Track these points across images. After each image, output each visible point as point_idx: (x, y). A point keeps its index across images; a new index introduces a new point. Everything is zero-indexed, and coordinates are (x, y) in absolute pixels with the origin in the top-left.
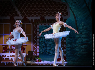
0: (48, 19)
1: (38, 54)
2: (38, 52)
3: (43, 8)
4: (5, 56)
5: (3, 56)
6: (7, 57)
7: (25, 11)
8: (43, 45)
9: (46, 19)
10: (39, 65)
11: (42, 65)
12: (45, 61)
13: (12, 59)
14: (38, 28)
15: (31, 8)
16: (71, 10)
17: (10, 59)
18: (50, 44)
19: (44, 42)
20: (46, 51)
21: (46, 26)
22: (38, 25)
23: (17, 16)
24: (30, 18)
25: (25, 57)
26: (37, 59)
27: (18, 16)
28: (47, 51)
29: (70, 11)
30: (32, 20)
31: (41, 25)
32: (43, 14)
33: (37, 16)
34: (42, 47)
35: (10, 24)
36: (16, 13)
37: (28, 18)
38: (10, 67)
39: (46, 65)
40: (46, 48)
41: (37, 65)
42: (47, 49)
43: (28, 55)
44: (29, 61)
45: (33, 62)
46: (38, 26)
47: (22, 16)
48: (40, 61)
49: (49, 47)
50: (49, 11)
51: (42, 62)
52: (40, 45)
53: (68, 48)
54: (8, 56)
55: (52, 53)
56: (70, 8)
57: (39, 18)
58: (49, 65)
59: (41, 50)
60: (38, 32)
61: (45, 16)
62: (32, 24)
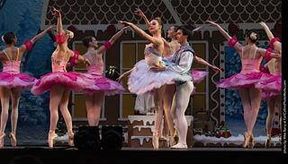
2: (223, 114)
4: (141, 123)
5: (136, 123)
6: (145, 126)
7: (190, 9)
8: (234, 94)
9: (242, 30)
10: (226, 146)
11: (232, 145)
12: (239, 135)
14: (222, 53)
22: (222, 45)
23: (170, 22)
25: (189, 125)
27: (173, 21)
30: (208, 32)
32: (235, 16)
33: (220, 22)
34: (233, 99)
36: (168, 14)
41: (219, 145)
44: (200, 134)
45: (209, 138)
46: (222, 48)
47: (183, 23)
48: (226, 135)
50: (250, 9)
51: (232, 139)
52: (228, 96)
54: (148, 123)
57: (225, 27)
59: (230, 109)
60: (222, 61)
61: (240, 22)
62: (206, 42)
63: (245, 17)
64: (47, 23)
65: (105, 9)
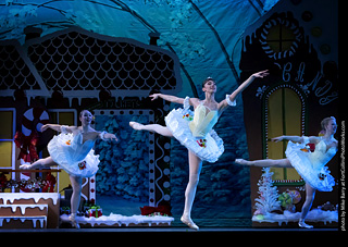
0: (120, 98)
1: (93, 196)
2: (93, 191)
3: (107, 66)
4: (1, 201)
6: (5, 205)
7: (57, 74)
8: (105, 169)
9: (114, 98)
10: (96, 226)
11: (103, 226)
12: (111, 214)
13: (19, 208)
15: (73, 66)
16: (185, 71)
17: (14, 210)
18: (126, 168)
19: (109, 162)
20: (116, 188)
21: (115, 117)
23: (34, 88)
24: (70, 95)
25: (55, 203)
26: (90, 211)
27: (37, 87)
28: (118, 186)
29: (182, 73)
30: (77, 99)
31: (102, 113)
32: (106, 82)
33: (90, 88)
34: (104, 174)
35: (14, 109)
36: (32, 79)
37: (66, 94)
38: (15, 230)
39: (115, 226)
40: (113, 179)
41: (88, 225)
42: (117, 183)
43: (63, 197)
44: (67, 214)
47: (49, 89)
48: (97, 214)
49: (122, 175)
50: (123, 74)
51: (103, 218)
53: (175, 177)
54: (9, 202)
55: (130, 192)
56: (182, 66)
57: (95, 94)
58: (123, 226)
59: (101, 186)
61: (112, 88)
62: (75, 111)
63: (118, 83)
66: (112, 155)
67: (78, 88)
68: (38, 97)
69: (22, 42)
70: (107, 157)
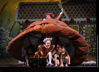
0: (94, 21)
3: (89, 10)
7: (72, 13)
9: (92, 21)
10: (86, 65)
11: (88, 65)
12: (91, 61)
14: (84, 29)
19: (90, 43)
20: (92, 52)
21: (92, 27)
22: (84, 26)
23: (64, 18)
24: (76, 20)
30: (79, 21)
31: (87, 26)
32: (89, 15)
33: (83, 18)
39: (92, 65)
40: (92, 49)
42: (93, 50)
47: (69, 18)
48: (86, 61)
49: (94, 47)
51: (88, 62)
57: (85, 19)
58: (95, 65)
60: (84, 33)
61: (91, 17)
62: (78, 25)
64: (18, 19)
65: (40, 13)
66: (91, 40)
67: (79, 18)
68: (65, 21)
69: (60, 2)
70: (89, 41)
